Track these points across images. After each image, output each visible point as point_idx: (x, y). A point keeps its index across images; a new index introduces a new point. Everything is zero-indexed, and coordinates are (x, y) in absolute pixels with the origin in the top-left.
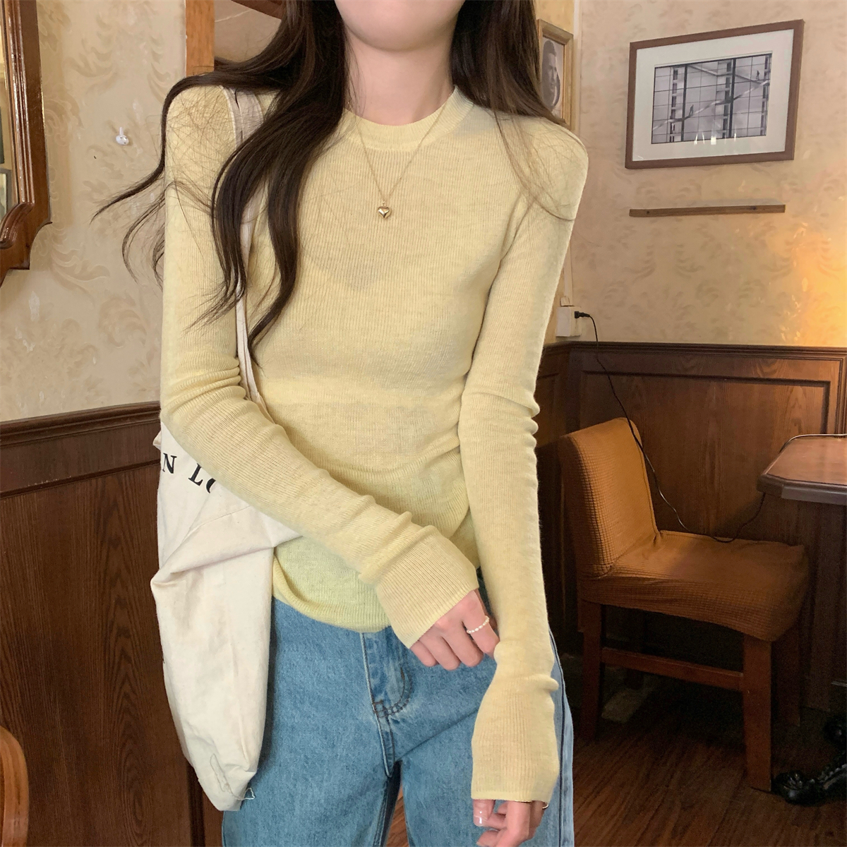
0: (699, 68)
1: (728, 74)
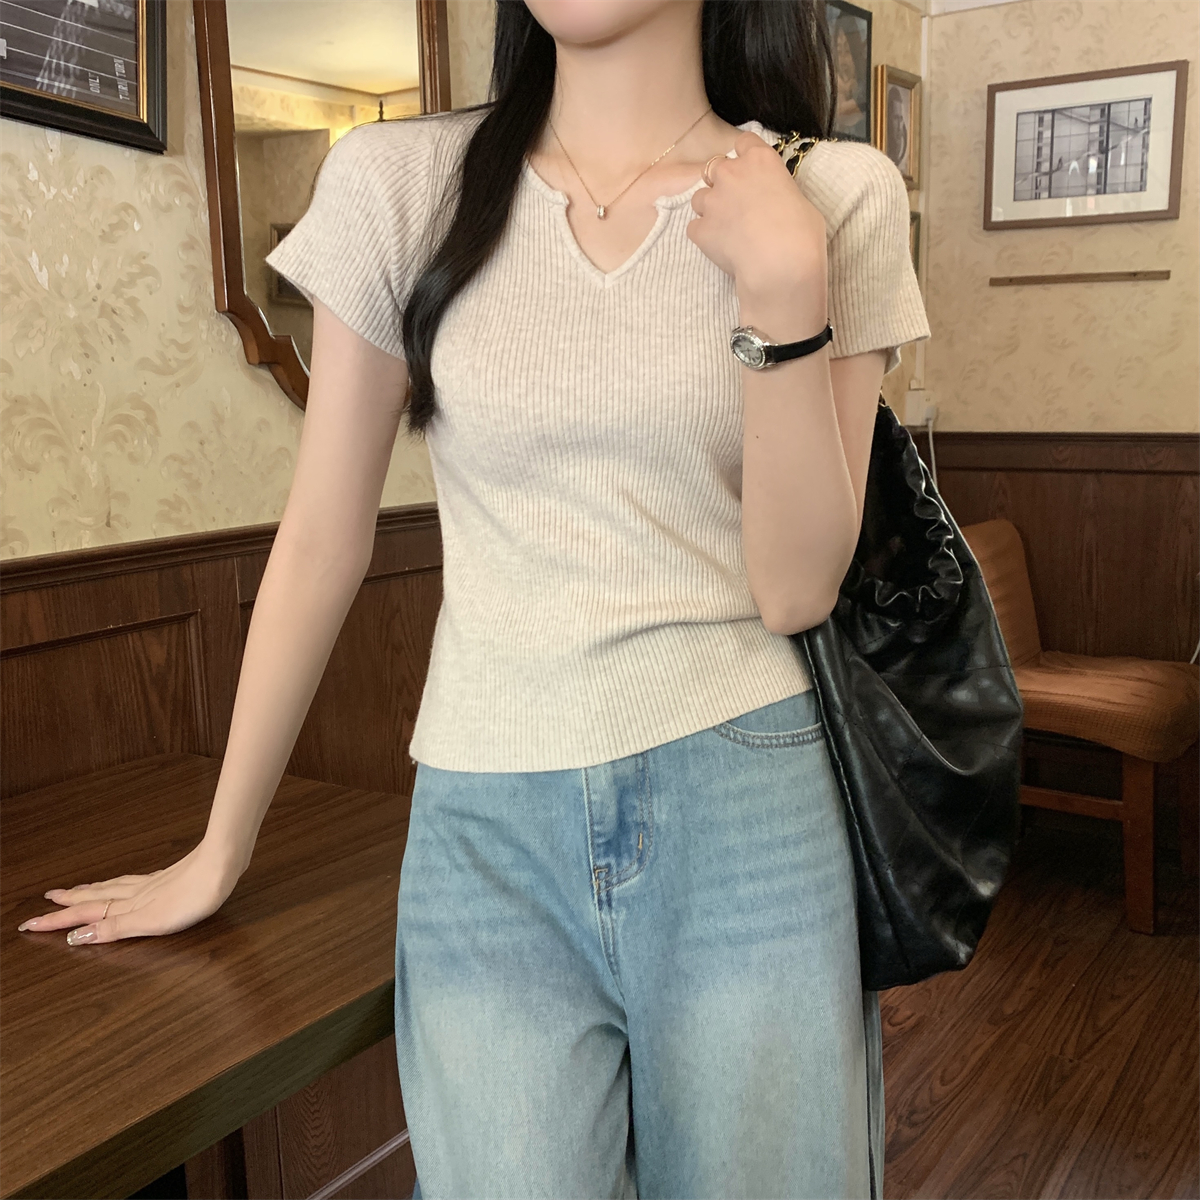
0: (1069, 114)
1: (1101, 122)
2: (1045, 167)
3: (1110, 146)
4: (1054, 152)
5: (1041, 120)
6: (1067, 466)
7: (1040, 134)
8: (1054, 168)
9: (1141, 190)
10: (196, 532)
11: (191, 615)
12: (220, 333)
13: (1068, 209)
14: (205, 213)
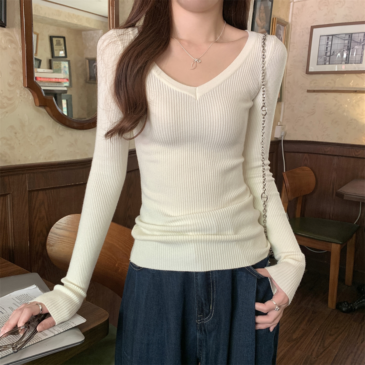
0: (338, 36)
1: (349, 39)
2: (328, 54)
3: (351, 48)
4: (332, 49)
5: (328, 38)
6: (328, 153)
7: (328, 43)
8: (331, 54)
9: (360, 63)
10: (12, 165)
11: (8, 194)
12: (24, 94)
13: (336, 68)
14: (21, 51)
